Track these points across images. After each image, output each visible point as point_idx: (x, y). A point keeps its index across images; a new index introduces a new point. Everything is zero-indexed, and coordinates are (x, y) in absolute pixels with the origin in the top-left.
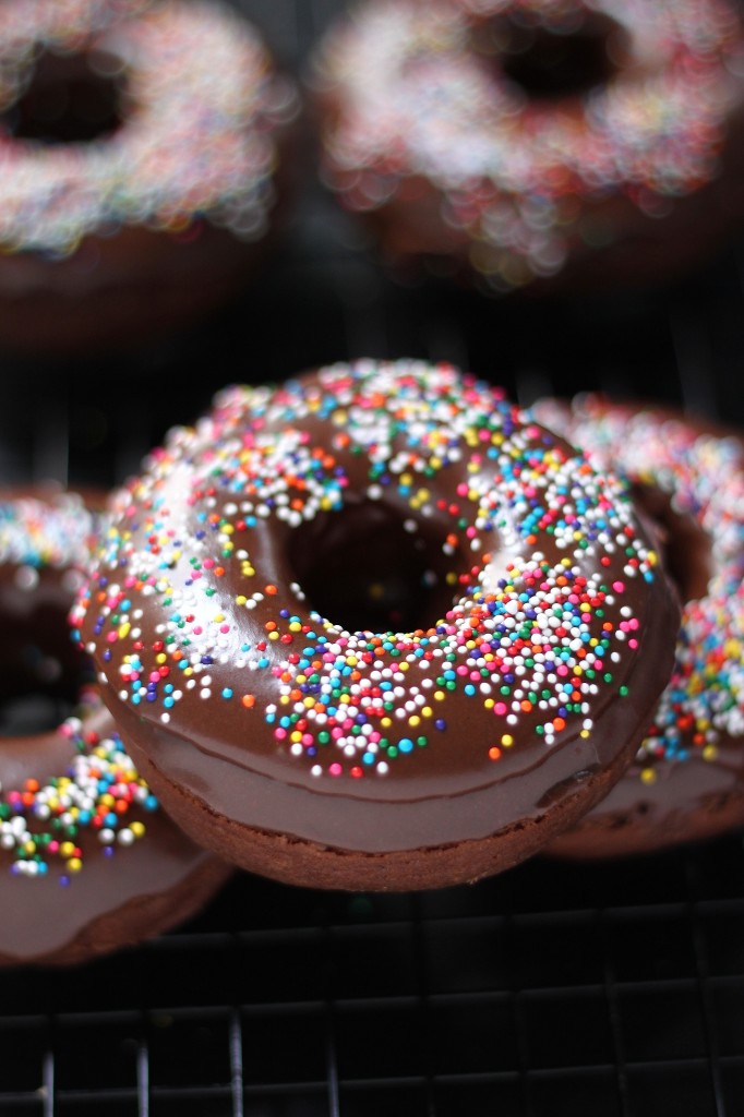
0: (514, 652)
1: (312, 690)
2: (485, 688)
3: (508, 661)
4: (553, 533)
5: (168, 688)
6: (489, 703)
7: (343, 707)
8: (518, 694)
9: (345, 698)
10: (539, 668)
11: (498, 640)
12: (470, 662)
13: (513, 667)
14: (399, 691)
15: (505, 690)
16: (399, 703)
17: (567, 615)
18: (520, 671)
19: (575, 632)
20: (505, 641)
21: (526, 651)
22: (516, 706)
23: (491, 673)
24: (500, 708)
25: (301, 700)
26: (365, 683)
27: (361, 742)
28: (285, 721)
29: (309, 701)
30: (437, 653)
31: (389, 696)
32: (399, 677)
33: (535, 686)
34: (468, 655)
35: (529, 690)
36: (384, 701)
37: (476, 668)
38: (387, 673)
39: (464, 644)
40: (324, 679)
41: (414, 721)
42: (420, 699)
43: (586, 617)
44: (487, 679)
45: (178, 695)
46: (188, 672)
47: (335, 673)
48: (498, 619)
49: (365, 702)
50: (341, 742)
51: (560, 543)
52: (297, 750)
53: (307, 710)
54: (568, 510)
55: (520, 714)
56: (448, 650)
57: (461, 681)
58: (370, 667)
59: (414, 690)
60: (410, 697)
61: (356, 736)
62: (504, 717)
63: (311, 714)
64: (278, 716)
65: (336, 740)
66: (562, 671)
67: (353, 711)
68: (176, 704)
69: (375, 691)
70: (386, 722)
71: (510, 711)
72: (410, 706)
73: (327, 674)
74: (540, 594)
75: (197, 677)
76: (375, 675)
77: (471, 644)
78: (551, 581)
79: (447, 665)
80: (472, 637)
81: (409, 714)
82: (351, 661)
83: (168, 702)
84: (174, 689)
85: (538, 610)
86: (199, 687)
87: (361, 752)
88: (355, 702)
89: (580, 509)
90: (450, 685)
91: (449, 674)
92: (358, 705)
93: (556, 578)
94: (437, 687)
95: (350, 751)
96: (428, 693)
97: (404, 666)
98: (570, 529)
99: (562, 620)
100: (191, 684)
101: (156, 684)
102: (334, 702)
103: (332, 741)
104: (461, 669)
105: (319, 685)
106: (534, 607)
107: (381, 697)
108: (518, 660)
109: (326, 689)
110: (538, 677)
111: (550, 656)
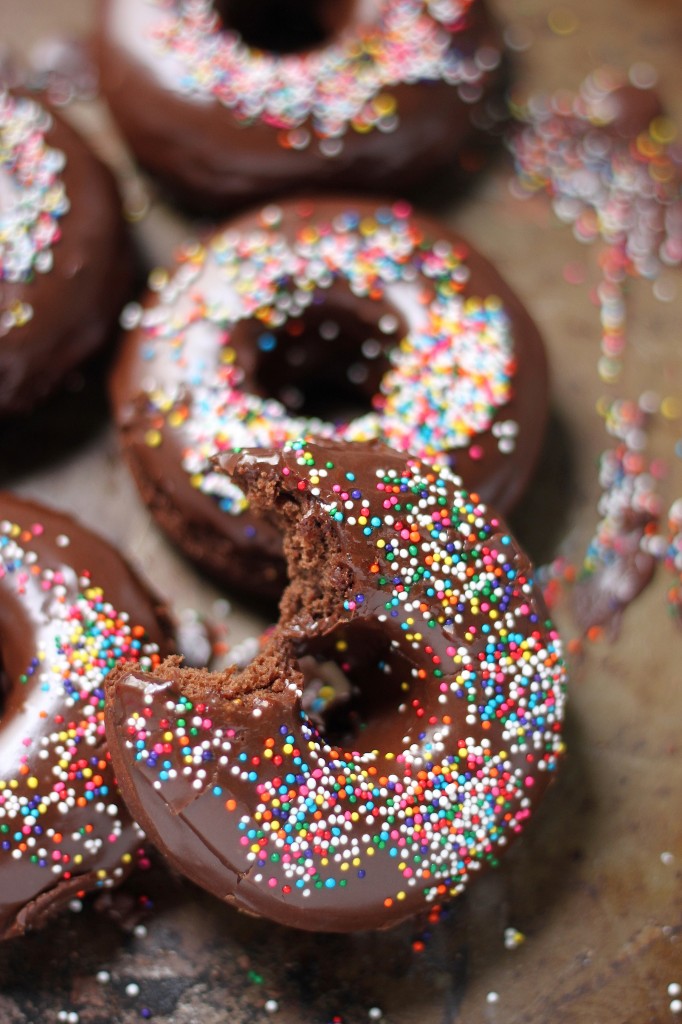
0: (437, 829)
1: (281, 816)
2: (405, 854)
3: (429, 835)
4: (504, 724)
5: (167, 764)
6: (402, 866)
7: (298, 839)
8: (425, 864)
9: (303, 833)
10: (449, 847)
11: (429, 814)
12: (403, 828)
13: (431, 841)
14: (344, 839)
15: (417, 858)
16: (340, 849)
17: (486, 805)
18: (434, 846)
19: (485, 821)
20: (434, 817)
21: (445, 831)
22: (419, 873)
23: (414, 841)
24: (408, 873)
25: (270, 822)
26: (322, 825)
27: (300, 870)
28: (251, 834)
29: (275, 825)
30: (383, 811)
31: (335, 841)
32: (348, 826)
33: (439, 860)
34: (404, 821)
35: (434, 862)
36: (330, 845)
37: (405, 835)
38: (341, 819)
39: (404, 809)
40: (294, 811)
41: (345, 867)
42: (356, 851)
43: (498, 810)
44: (408, 847)
45: (173, 774)
46: (188, 759)
47: (303, 808)
48: (437, 793)
49: (317, 840)
50: (286, 866)
51: (506, 736)
52: (251, 857)
53: (271, 831)
54: (522, 702)
55: (418, 880)
56: (391, 811)
57: (391, 843)
58: (331, 811)
59: (355, 842)
60: (349, 846)
61: (298, 865)
62: (408, 879)
63: (274, 836)
64: (249, 827)
65: (283, 863)
66: (463, 852)
67: (305, 846)
68: (169, 780)
69: (326, 834)
70: (325, 862)
71: (414, 875)
72: (347, 854)
73: (297, 806)
74: (474, 780)
75: (195, 768)
76: (332, 819)
77: (409, 811)
78: (486, 770)
79: (385, 826)
80: (412, 806)
81: (344, 860)
82: (319, 800)
83: (163, 775)
84: (171, 768)
85: (467, 795)
86: (193, 777)
87: (297, 877)
88: (309, 838)
89: (531, 704)
90: (382, 845)
91: (384, 836)
92: (310, 842)
93: (491, 768)
94: (371, 844)
95: (289, 874)
96: (363, 846)
97: (355, 816)
98: (517, 724)
99: (480, 808)
100: (187, 771)
101: (158, 755)
102: (294, 833)
103: (280, 863)
104: (395, 834)
105: (288, 814)
106: (466, 791)
107: (329, 840)
108: (437, 837)
109: (292, 820)
110: (444, 854)
111: (460, 839)
